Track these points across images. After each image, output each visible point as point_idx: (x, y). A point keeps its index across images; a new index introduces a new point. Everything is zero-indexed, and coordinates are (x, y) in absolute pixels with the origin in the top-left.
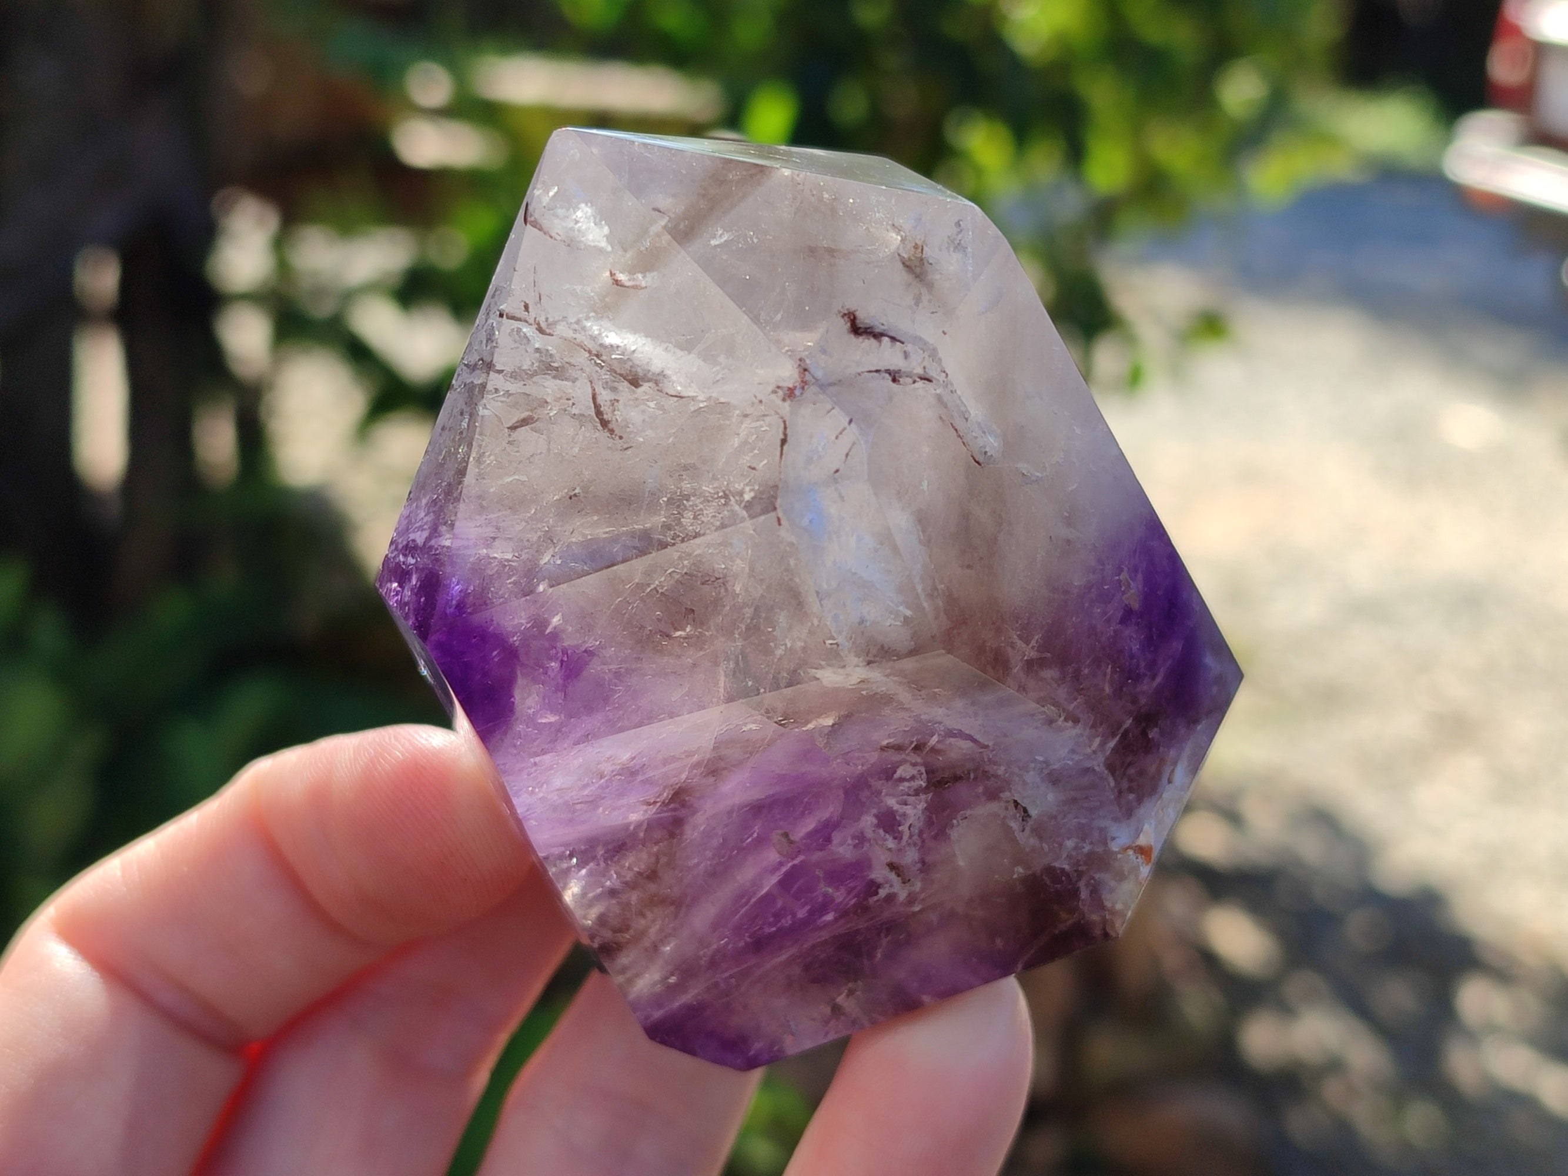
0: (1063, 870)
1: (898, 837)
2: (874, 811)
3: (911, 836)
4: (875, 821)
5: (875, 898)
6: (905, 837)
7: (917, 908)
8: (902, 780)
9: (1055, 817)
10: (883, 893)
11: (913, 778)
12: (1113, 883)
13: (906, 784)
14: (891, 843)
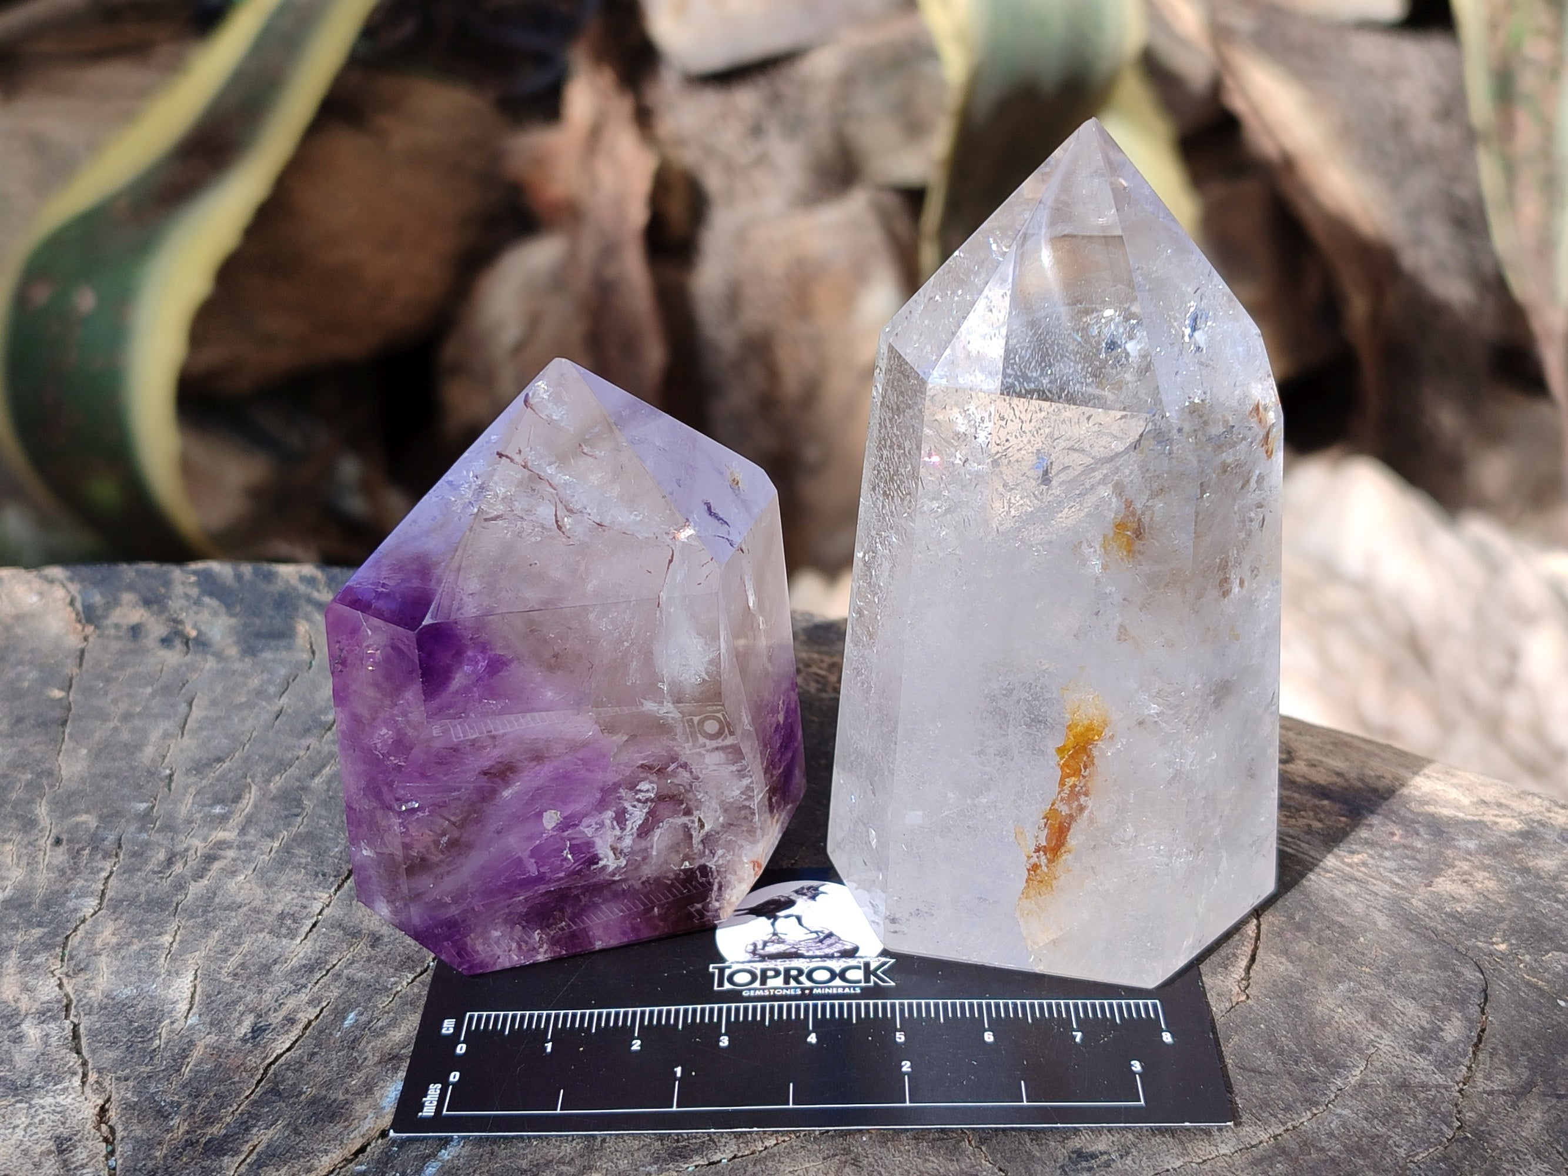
0: (711, 868)
1: (622, 829)
2: (615, 809)
3: (632, 828)
4: (614, 815)
5: (595, 867)
6: (628, 829)
7: (617, 878)
8: (641, 791)
9: (718, 833)
10: (601, 863)
11: (648, 791)
12: (736, 883)
13: (643, 794)
14: (618, 832)
